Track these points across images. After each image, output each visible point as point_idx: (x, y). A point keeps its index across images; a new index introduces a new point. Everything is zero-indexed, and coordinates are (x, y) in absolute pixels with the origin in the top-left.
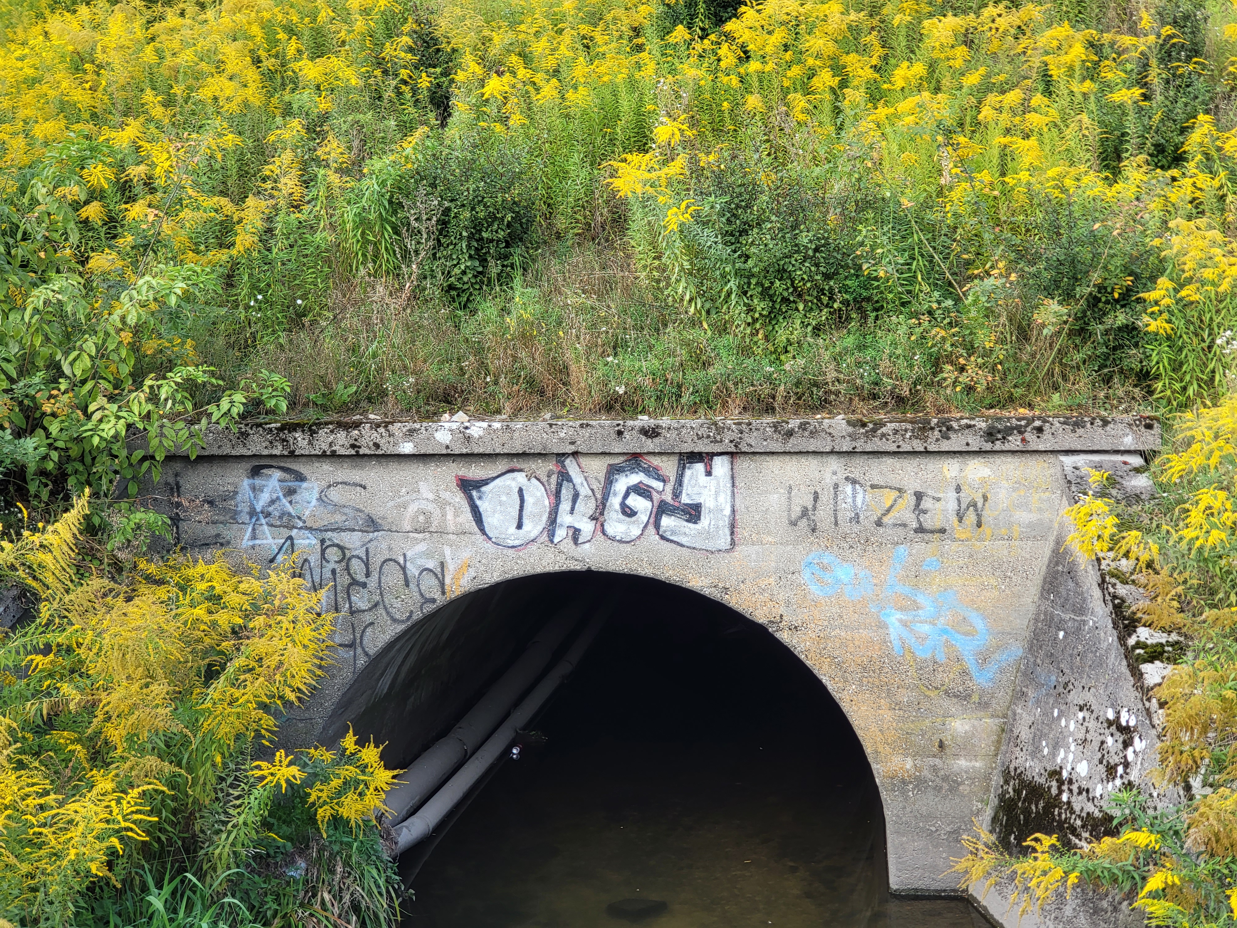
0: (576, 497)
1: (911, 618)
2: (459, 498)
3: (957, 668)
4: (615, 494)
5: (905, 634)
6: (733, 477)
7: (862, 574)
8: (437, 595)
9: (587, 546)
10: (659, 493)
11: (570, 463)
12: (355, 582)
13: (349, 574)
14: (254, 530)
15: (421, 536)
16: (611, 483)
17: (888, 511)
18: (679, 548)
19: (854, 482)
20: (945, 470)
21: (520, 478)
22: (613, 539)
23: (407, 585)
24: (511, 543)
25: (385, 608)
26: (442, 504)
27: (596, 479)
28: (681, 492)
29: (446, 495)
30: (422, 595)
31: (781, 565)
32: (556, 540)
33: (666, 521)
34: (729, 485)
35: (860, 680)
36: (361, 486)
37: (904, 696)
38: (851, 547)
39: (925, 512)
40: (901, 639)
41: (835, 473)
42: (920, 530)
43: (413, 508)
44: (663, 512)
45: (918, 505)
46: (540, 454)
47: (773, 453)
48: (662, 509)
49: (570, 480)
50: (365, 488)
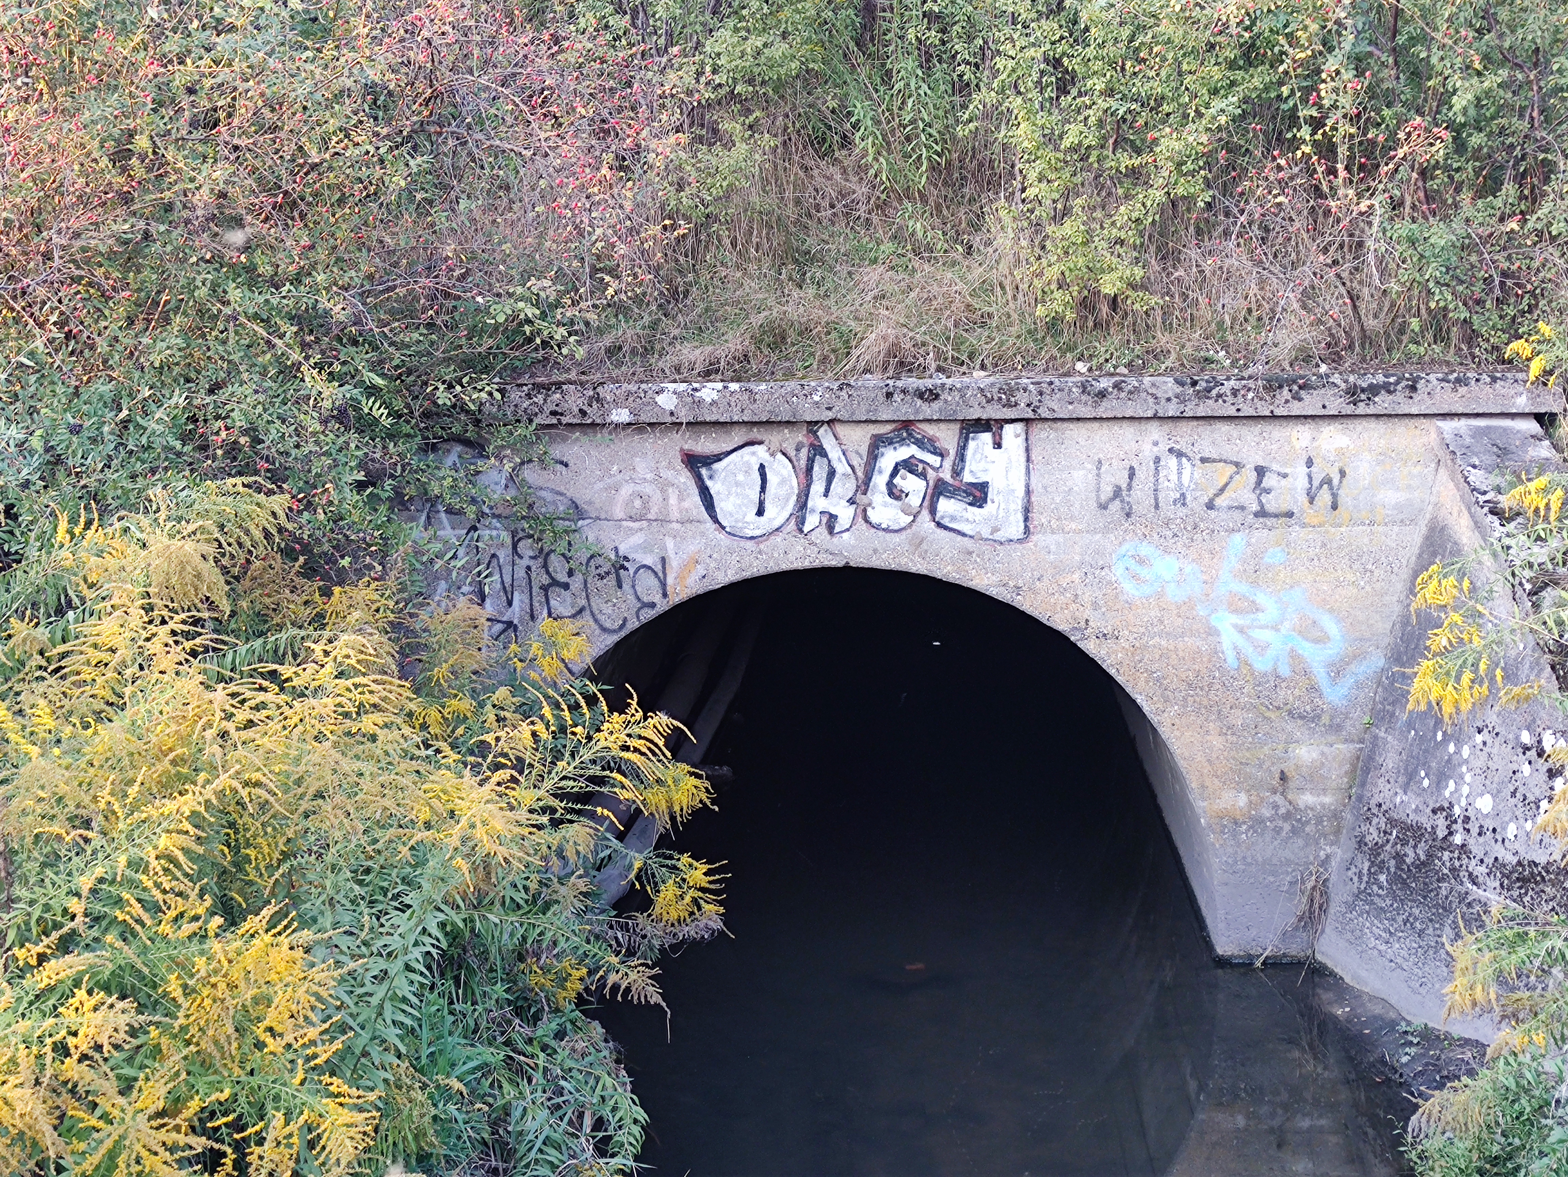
0: (831, 474)
1: (1248, 622)
2: (685, 478)
3: (1304, 683)
4: (880, 472)
5: (1241, 641)
6: (1027, 450)
7: (1188, 569)
8: (657, 598)
9: (845, 535)
10: (936, 470)
11: (824, 433)
12: (555, 583)
13: (548, 572)
14: (428, 517)
15: (636, 525)
16: (875, 458)
17: (1222, 490)
18: (959, 538)
19: (1180, 454)
20: (1294, 440)
21: (761, 451)
22: (877, 527)
23: (620, 586)
24: (750, 533)
25: (593, 615)
26: (664, 486)
27: (857, 453)
28: (963, 469)
29: (668, 474)
30: (638, 599)
31: (1087, 558)
32: (806, 529)
33: (945, 506)
34: (1023, 459)
35: (1185, 699)
36: (562, 463)
37: (1238, 718)
38: (1175, 535)
39: (1268, 491)
40: (1235, 648)
41: (1156, 444)
42: (1262, 513)
43: (626, 490)
44: (941, 494)
45: (1259, 482)
46: (788, 422)
47: (1078, 419)
48: (939, 490)
49: (824, 454)
50: (566, 465)
